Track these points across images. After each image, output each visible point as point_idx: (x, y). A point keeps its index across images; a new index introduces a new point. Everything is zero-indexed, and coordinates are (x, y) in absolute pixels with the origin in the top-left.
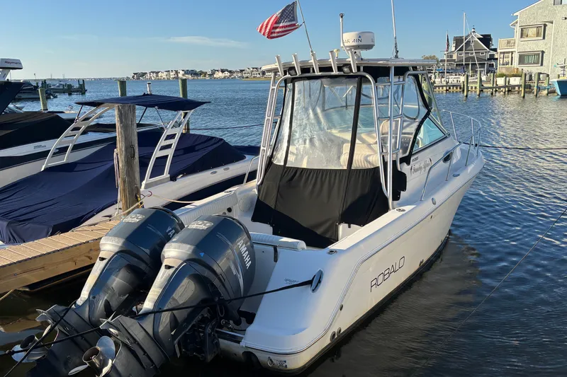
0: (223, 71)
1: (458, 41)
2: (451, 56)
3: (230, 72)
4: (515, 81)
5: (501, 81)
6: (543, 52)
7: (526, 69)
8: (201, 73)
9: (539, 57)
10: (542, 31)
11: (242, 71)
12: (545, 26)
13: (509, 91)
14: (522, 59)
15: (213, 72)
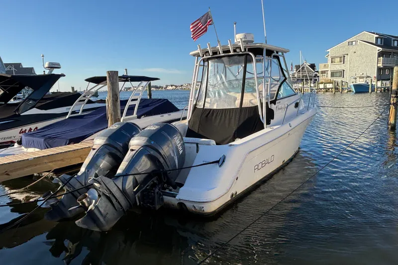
0: (172, 86)
1: (298, 67)
2: (294, 75)
3: (175, 86)
4: (329, 86)
5: (321, 86)
6: (344, 71)
7: (335, 79)
8: (160, 87)
9: (342, 73)
10: (343, 59)
11: (182, 86)
12: (344, 56)
13: (326, 91)
14: (333, 75)
15: (167, 86)
